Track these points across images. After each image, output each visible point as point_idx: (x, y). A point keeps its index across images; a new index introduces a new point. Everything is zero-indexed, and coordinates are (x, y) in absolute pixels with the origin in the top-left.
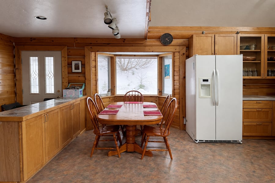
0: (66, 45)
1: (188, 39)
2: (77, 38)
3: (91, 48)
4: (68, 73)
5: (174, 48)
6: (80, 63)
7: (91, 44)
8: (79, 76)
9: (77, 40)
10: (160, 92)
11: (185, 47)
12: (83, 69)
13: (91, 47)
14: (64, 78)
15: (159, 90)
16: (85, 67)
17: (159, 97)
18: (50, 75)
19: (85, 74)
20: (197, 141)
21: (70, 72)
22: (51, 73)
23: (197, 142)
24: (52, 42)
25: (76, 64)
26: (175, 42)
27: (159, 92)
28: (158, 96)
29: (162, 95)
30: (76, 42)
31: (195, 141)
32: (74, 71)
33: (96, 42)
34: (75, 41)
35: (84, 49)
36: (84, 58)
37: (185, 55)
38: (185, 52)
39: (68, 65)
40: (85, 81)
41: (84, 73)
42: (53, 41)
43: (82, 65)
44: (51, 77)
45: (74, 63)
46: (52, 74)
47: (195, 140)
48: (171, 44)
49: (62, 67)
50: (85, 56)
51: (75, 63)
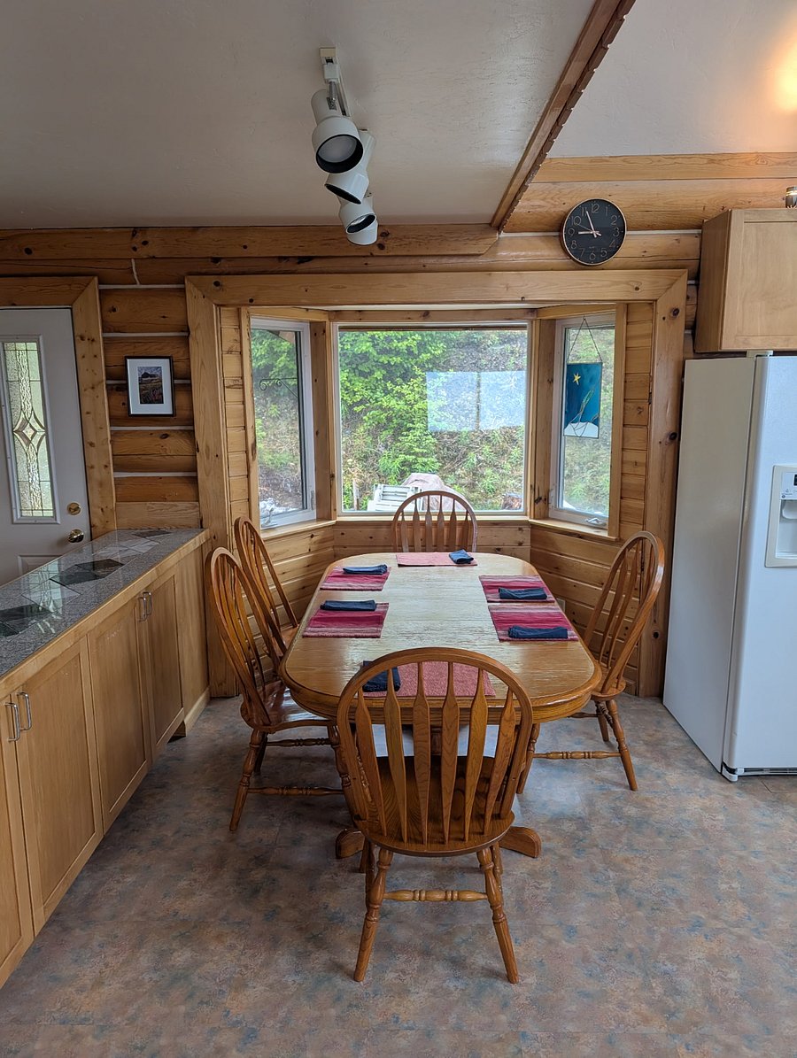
0: (93, 275)
1: (699, 227)
2: (144, 229)
3: (217, 284)
4: (114, 420)
5: (627, 283)
6: (164, 364)
7: (216, 260)
8: (165, 436)
9: (145, 243)
10: (541, 503)
11: (686, 275)
12: (182, 398)
13: (214, 279)
14: (92, 444)
15: (533, 488)
16: (188, 388)
17: (533, 526)
18: (29, 432)
19: (193, 425)
20: (733, 771)
21: (122, 417)
22: (32, 421)
23: (735, 778)
24: (27, 256)
25: (146, 375)
26: (635, 243)
27: (536, 501)
28: (527, 523)
29: (546, 518)
30: (143, 252)
31: (725, 772)
32: (137, 407)
33: (241, 252)
34: (135, 249)
35: (183, 290)
36: (185, 341)
37: (681, 321)
38: (680, 302)
39: (109, 377)
40: (195, 462)
41: (190, 421)
42: (28, 251)
43: (174, 376)
44: (35, 442)
45: (134, 368)
46: (37, 427)
47: (723, 764)
48: (612, 261)
49: (82, 388)
50: (188, 331)
51: (140, 369)
